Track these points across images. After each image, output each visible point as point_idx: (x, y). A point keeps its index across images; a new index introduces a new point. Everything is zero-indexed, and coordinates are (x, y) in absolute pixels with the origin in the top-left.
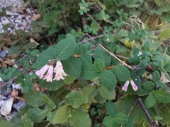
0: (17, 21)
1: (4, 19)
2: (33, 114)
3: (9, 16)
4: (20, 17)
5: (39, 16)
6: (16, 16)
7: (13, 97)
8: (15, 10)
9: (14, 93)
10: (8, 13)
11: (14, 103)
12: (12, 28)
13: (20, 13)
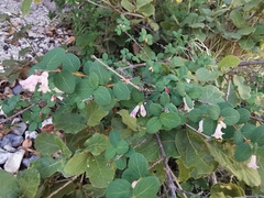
0: (42, 45)
1: (25, 43)
2: (43, 166)
3: (32, 38)
4: (47, 40)
5: (73, 38)
6: (41, 39)
7: (24, 149)
8: (41, 30)
9: (26, 144)
10: (31, 34)
11: (24, 157)
12: (34, 55)
13: (48, 35)
